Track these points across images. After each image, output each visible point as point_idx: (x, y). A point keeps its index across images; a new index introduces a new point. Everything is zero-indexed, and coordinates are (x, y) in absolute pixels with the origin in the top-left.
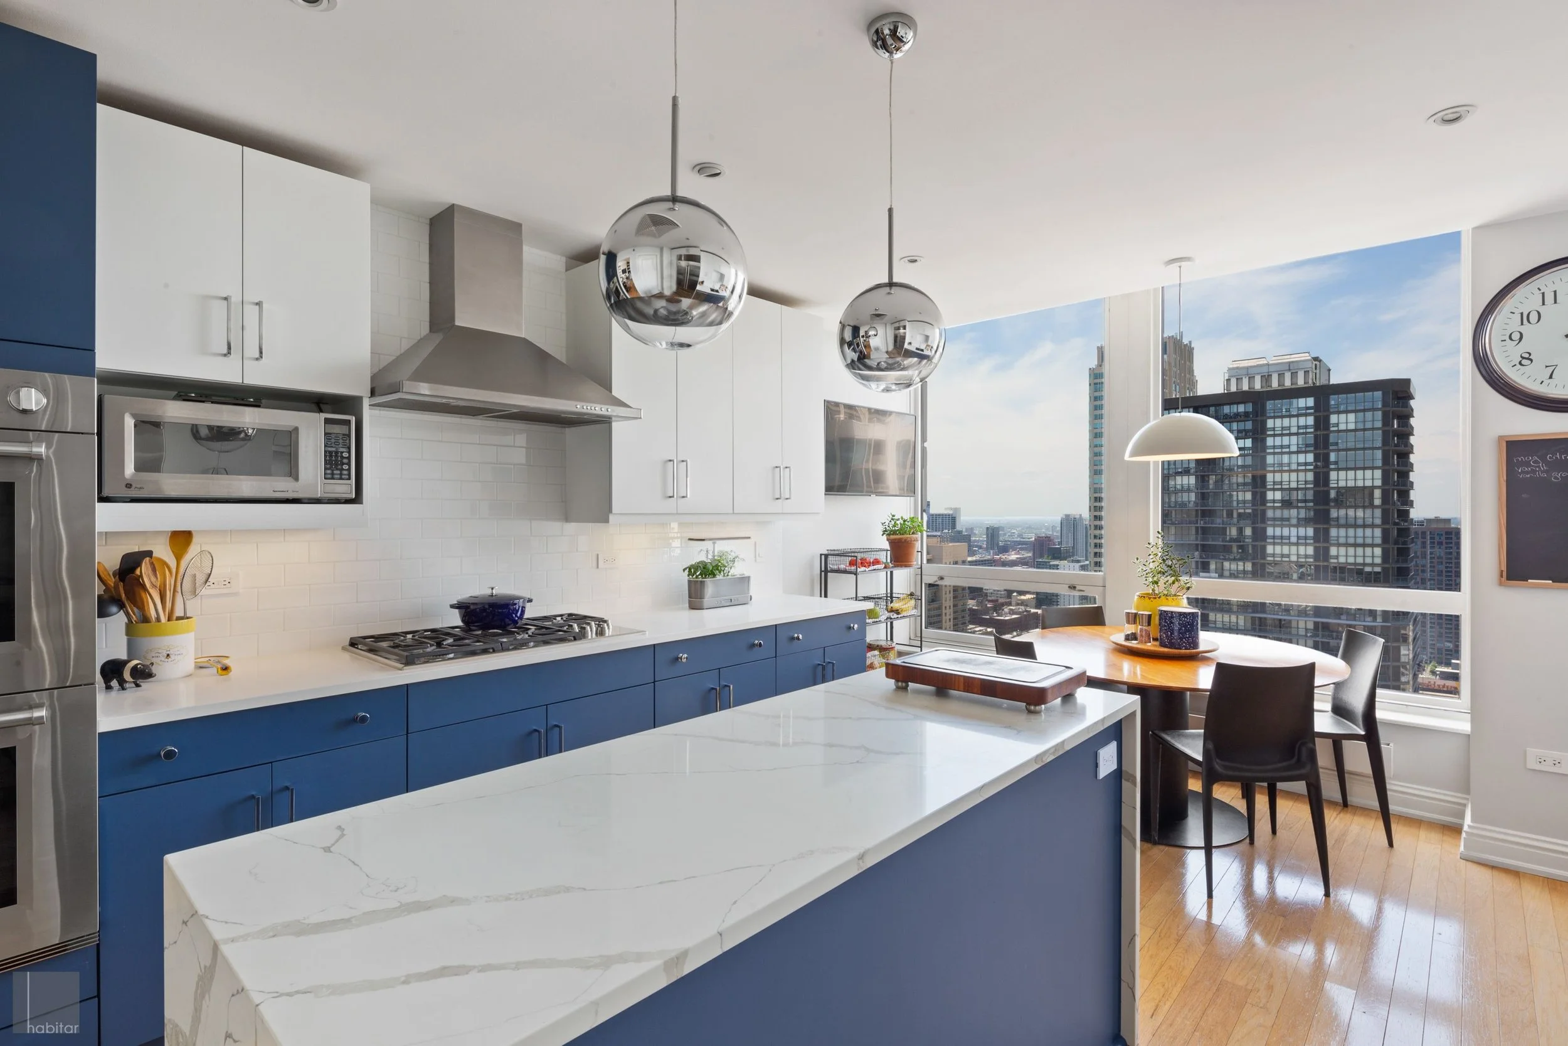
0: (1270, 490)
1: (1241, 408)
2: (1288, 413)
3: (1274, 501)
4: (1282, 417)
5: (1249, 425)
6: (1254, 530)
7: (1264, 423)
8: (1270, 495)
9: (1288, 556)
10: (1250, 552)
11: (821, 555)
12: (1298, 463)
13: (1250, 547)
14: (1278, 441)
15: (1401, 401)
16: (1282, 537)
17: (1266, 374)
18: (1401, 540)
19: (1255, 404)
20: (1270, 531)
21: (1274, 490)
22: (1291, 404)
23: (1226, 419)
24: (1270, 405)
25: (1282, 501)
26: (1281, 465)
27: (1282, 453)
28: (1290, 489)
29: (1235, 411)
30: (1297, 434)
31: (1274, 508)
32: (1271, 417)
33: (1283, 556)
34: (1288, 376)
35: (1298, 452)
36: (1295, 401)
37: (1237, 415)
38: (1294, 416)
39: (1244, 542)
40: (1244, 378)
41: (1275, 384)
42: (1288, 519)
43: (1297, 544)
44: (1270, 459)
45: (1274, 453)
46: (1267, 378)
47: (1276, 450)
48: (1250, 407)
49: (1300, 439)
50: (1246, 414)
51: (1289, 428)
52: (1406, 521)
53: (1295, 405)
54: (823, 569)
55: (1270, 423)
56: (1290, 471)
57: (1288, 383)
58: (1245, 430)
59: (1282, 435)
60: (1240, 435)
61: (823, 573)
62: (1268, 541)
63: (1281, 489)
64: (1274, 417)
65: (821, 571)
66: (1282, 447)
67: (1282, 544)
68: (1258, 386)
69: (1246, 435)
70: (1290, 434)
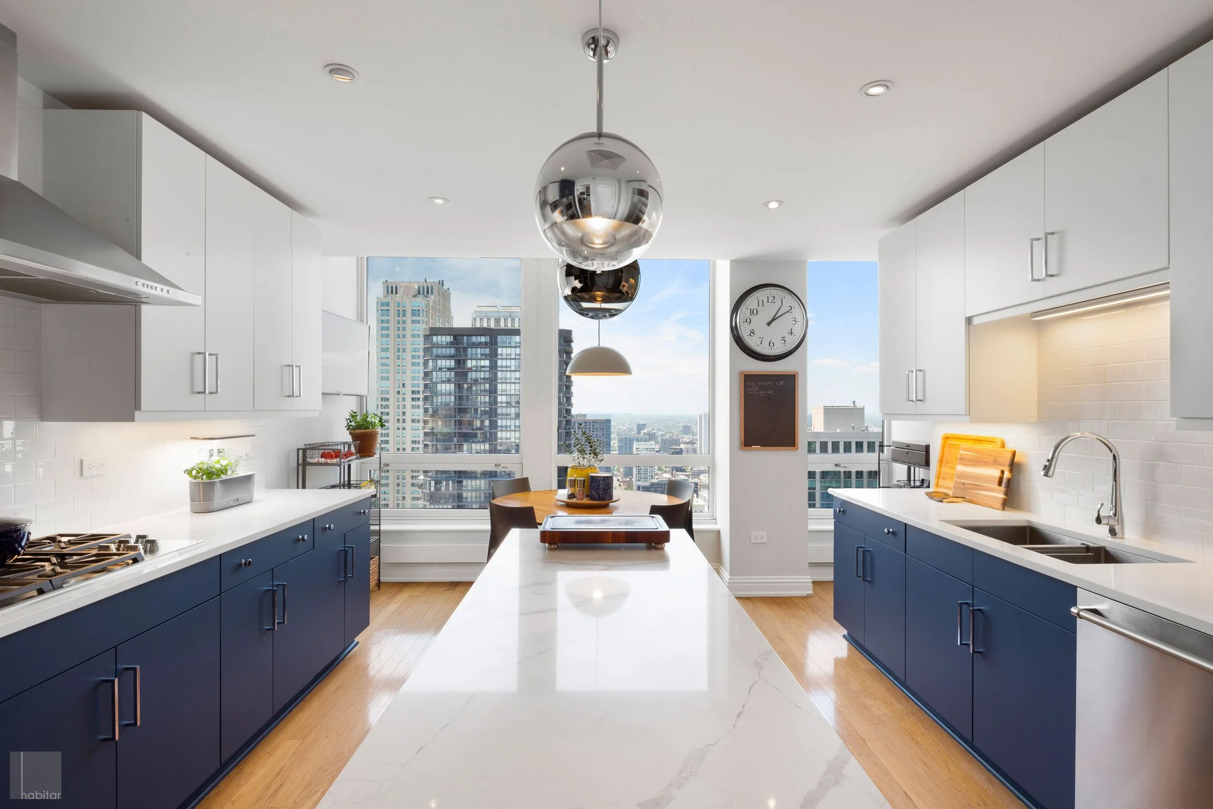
0: (500, 395)
1: (483, 339)
2: (510, 345)
3: (502, 403)
4: (507, 347)
5: (487, 351)
6: (490, 421)
7: (496, 350)
8: (499, 399)
9: (510, 439)
10: (488, 437)
11: (298, 450)
12: (515, 378)
13: (488, 433)
14: (504, 363)
15: (568, 343)
16: (506, 427)
17: (497, 318)
18: (568, 427)
19: (491, 337)
20: (499, 423)
21: (502, 395)
22: (511, 339)
23: (473, 345)
24: (500, 338)
25: (507, 403)
26: (506, 378)
27: (506, 371)
28: (511, 395)
29: (479, 340)
30: (515, 359)
31: (502, 407)
32: (500, 347)
33: (507, 439)
34: (509, 320)
35: (515, 371)
36: (513, 337)
37: (480, 343)
38: (513, 347)
39: (484, 430)
40: (484, 319)
41: (502, 326)
42: (509, 415)
43: (515, 431)
44: (500, 375)
45: (502, 371)
46: (497, 321)
47: (503, 369)
48: (488, 339)
49: (516, 363)
50: (486, 343)
51: (510, 355)
52: (569, 415)
53: (514, 340)
54: (301, 462)
55: (500, 351)
56: (511, 383)
57: (509, 326)
58: (485, 354)
59: (506, 359)
60: (482, 357)
61: (301, 467)
62: (498, 429)
63: (506, 395)
64: (502, 347)
65: (298, 465)
66: (506, 367)
67: (506, 431)
68: (492, 326)
69: (486, 357)
70: (511, 359)
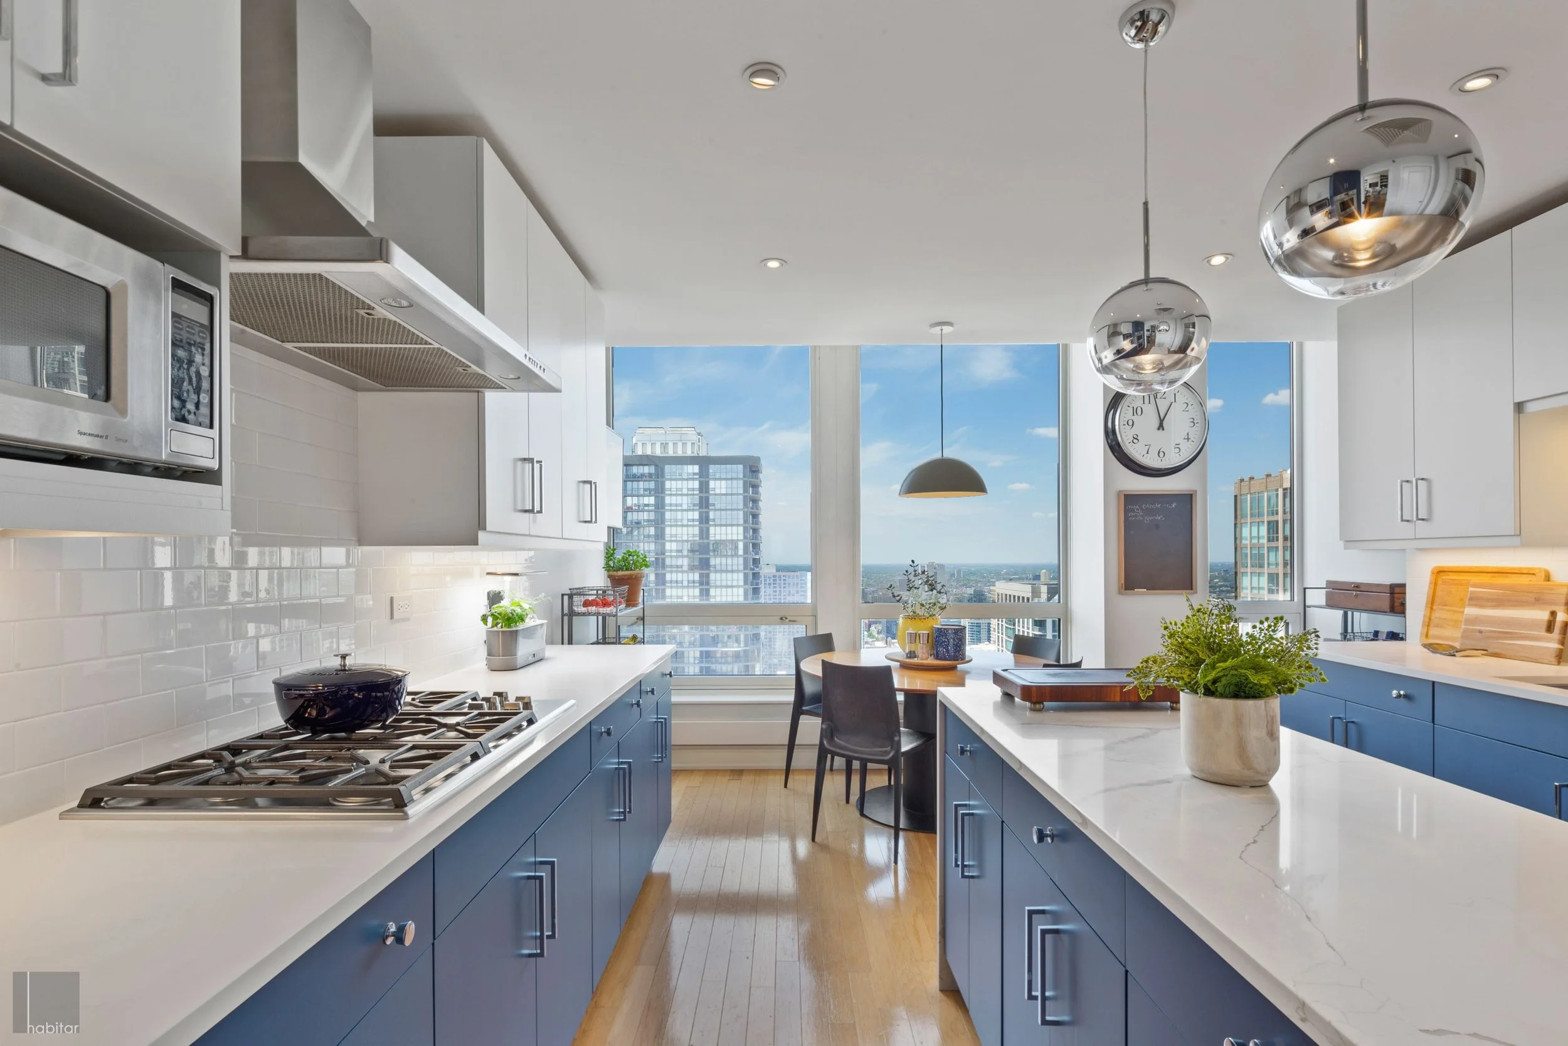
0: (668, 541)
1: (646, 470)
2: (680, 477)
3: (671, 551)
4: (676, 480)
5: (652, 485)
6: (657, 575)
7: (663, 484)
8: (668, 546)
9: (681, 597)
12: (688, 520)
13: (654, 590)
14: (674, 500)
15: (754, 474)
17: (664, 443)
18: (755, 581)
19: (656, 466)
20: (668, 577)
21: (671, 541)
22: (683, 469)
23: (635, 478)
24: (667, 468)
25: (678, 551)
26: (676, 520)
27: (676, 510)
29: (642, 471)
30: (687, 495)
31: (671, 557)
32: (668, 480)
34: (680, 445)
35: (687, 510)
36: (685, 467)
37: (643, 475)
38: (684, 479)
39: (649, 586)
40: (648, 444)
41: (671, 452)
42: (681, 566)
44: (668, 515)
45: (671, 510)
46: (664, 446)
47: (673, 508)
48: (652, 469)
49: (689, 499)
50: (650, 475)
51: (681, 489)
52: (757, 567)
53: (685, 471)
55: (668, 484)
56: (683, 526)
57: (680, 453)
58: (649, 489)
59: (676, 495)
62: (667, 585)
63: (676, 541)
64: (671, 480)
66: (676, 505)
68: (658, 452)
69: (650, 493)
70: (682, 495)
